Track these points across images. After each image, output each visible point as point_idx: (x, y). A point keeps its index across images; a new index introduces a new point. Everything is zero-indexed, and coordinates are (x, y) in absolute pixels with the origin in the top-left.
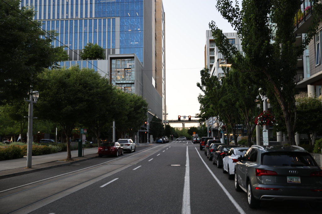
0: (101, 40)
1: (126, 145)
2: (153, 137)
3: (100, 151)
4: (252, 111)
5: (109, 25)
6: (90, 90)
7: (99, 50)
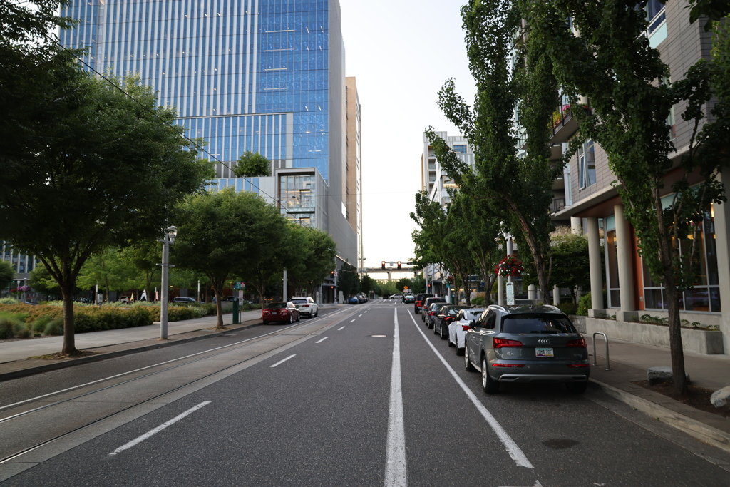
0: (264, 147)
1: (303, 306)
2: (344, 294)
3: (265, 315)
4: (491, 254)
5: (277, 125)
6: (251, 223)
7: (261, 162)
